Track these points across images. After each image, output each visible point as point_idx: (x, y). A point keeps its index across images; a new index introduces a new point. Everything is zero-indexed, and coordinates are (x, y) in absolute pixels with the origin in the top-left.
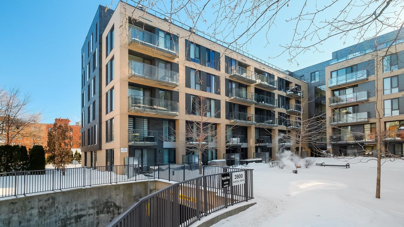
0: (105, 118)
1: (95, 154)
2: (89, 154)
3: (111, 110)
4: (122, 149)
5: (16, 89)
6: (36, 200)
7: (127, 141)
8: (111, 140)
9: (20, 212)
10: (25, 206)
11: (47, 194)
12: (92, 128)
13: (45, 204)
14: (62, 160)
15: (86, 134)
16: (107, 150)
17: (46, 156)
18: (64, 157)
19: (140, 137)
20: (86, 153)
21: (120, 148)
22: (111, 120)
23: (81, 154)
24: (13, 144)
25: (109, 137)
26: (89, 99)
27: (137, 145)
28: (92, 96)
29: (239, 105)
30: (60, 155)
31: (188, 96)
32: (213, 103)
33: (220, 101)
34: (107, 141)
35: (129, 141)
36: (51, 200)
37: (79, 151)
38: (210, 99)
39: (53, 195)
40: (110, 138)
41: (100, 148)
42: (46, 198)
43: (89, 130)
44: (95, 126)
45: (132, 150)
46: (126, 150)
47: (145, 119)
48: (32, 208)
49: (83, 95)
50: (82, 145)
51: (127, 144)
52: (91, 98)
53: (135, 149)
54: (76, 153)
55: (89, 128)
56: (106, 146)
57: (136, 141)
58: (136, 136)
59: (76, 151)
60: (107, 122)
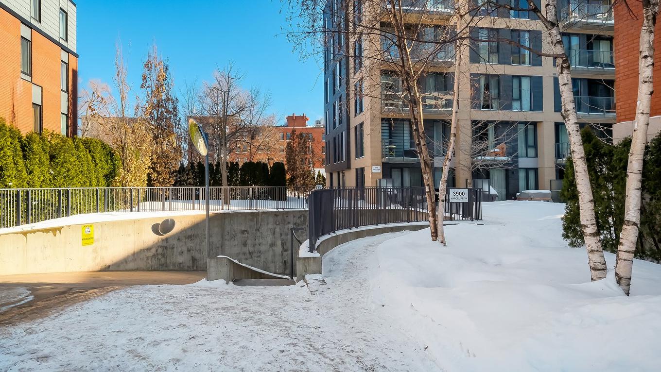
0: (355, 122)
1: (343, 176)
2: (335, 176)
3: (361, 111)
4: (374, 167)
5: (256, 90)
6: (292, 215)
7: (380, 155)
8: (362, 154)
9: (281, 225)
10: (284, 220)
11: (300, 211)
12: (339, 135)
13: (298, 221)
14: (305, 182)
15: (332, 146)
16: (357, 169)
17: (288, 177)
18: (307, 178)
19: (397, 150)
20: (331, 175)
21: (372, 166)
22: (362, 125)
23: (325, 176)
24: (255, 161)
25: (359, 151)
26: (334, 93)
27: (393, 162)
28: (338, 89)
29: (589, 80)
30: (303, 175)
31: (475, 77)
32: (526, 84)
33: (541, 77)
34: (357, 157)
35: (383, 156)
36: (302, 218)
37: (323, 172)
38: (519, 77)
39: (304, 213)
40: (360, 153)
41: (349, 167)
42: (299, 215)
43: (335, 139)
44: (342, 134)
45: (388, 170)
46: (378, 170)
47: (405, 122)
48: (289, 223)
49: (326, 84)
50: (326, 162)
51: (379, 160)
52: (336, 91)
53: (391, 168)
54: (319, 175)
55: (334, 136)
56: (356, 163)
57: (391, 156)
58: (391, 149)
59: (319, 172)
60: (356, 127)
